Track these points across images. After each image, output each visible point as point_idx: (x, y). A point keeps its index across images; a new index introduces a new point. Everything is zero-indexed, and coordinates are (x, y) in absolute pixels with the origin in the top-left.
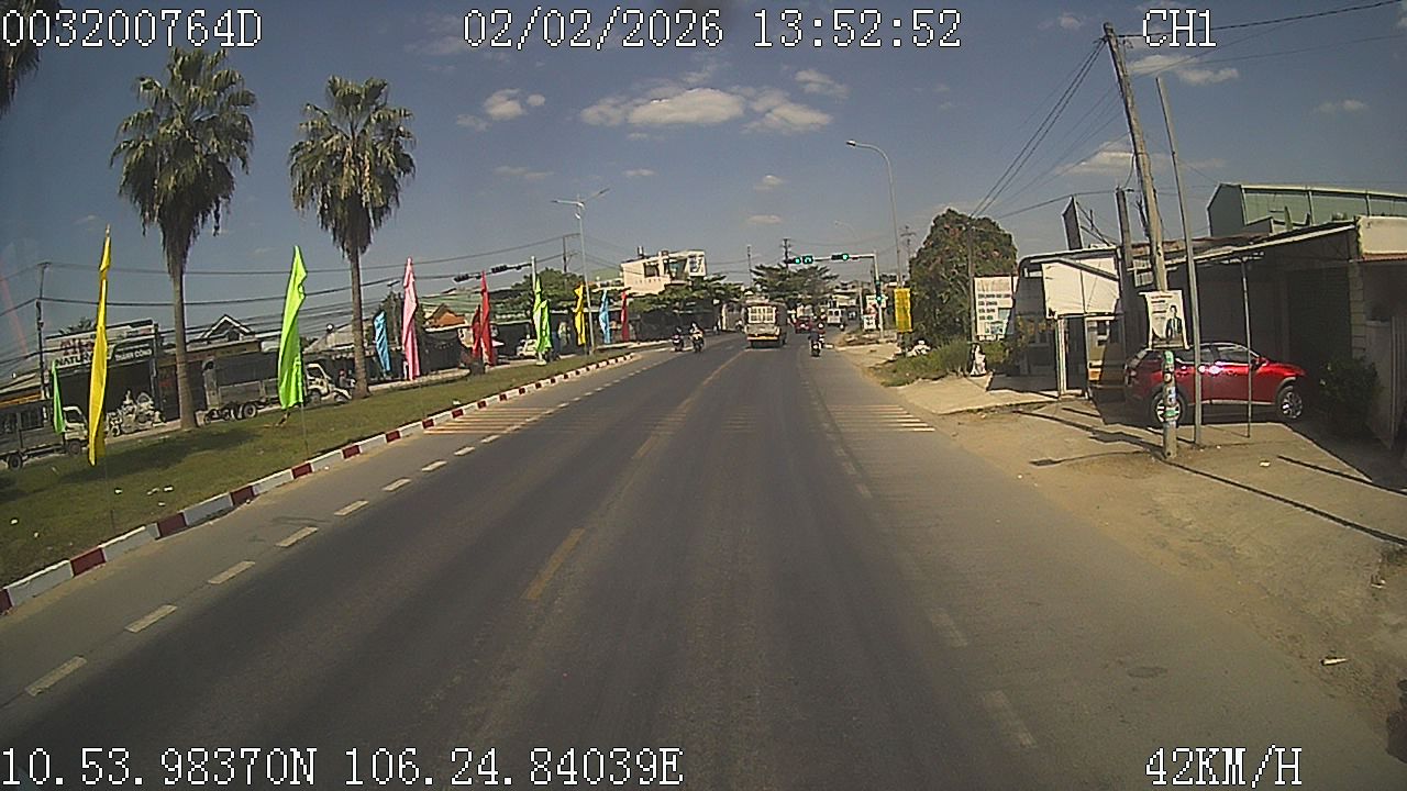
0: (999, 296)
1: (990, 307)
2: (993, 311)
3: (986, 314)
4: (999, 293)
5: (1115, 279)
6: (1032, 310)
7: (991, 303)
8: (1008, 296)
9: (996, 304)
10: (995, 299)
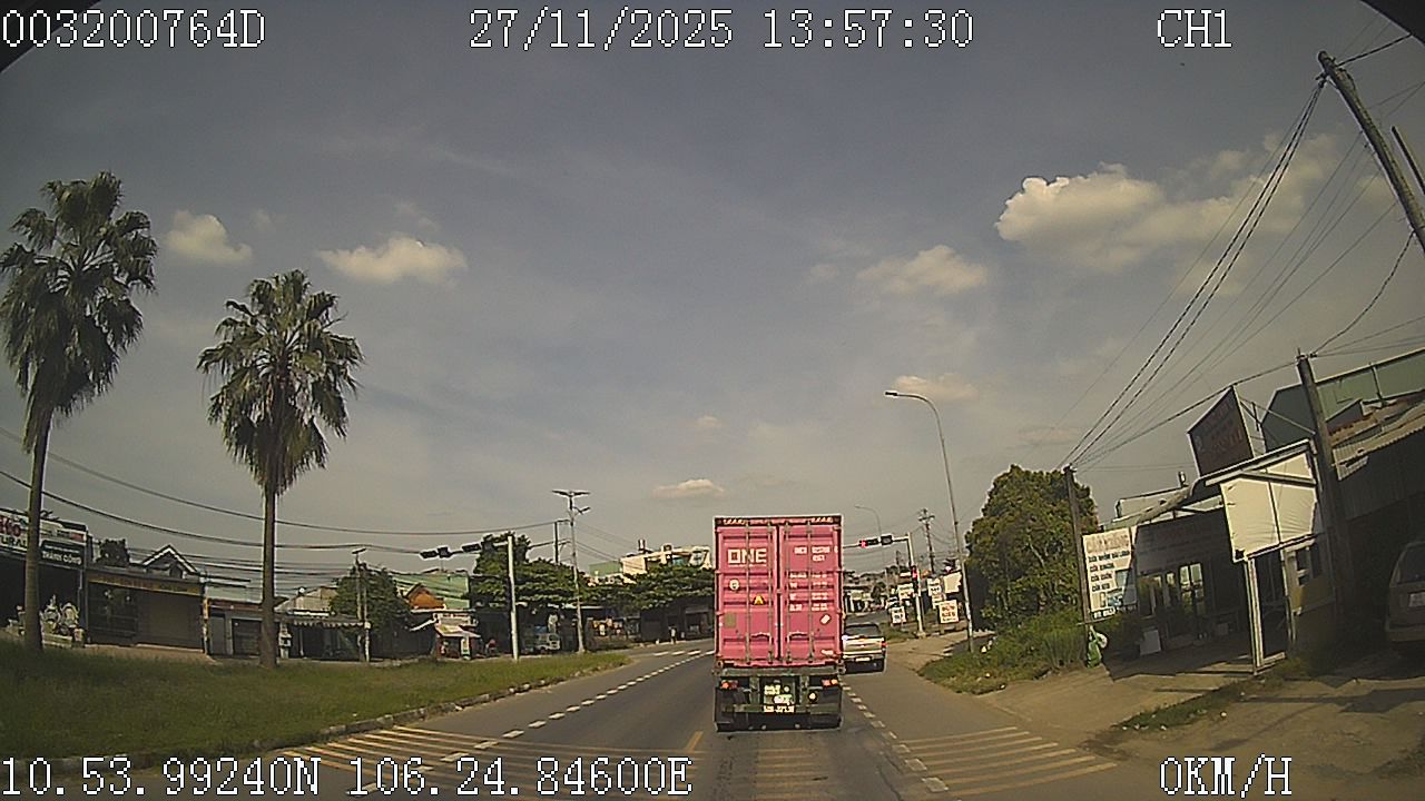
0: (1115, 556)
1: (1105, 572)
2: (1110, 576)
3: (1100, 583)
4: (1113, 551)
5: (1311, 485)
6: (1158, 567)
7: (1105, 567)
8: (1125, 554)
9: (1112, 566)
10: (1111, 561)
